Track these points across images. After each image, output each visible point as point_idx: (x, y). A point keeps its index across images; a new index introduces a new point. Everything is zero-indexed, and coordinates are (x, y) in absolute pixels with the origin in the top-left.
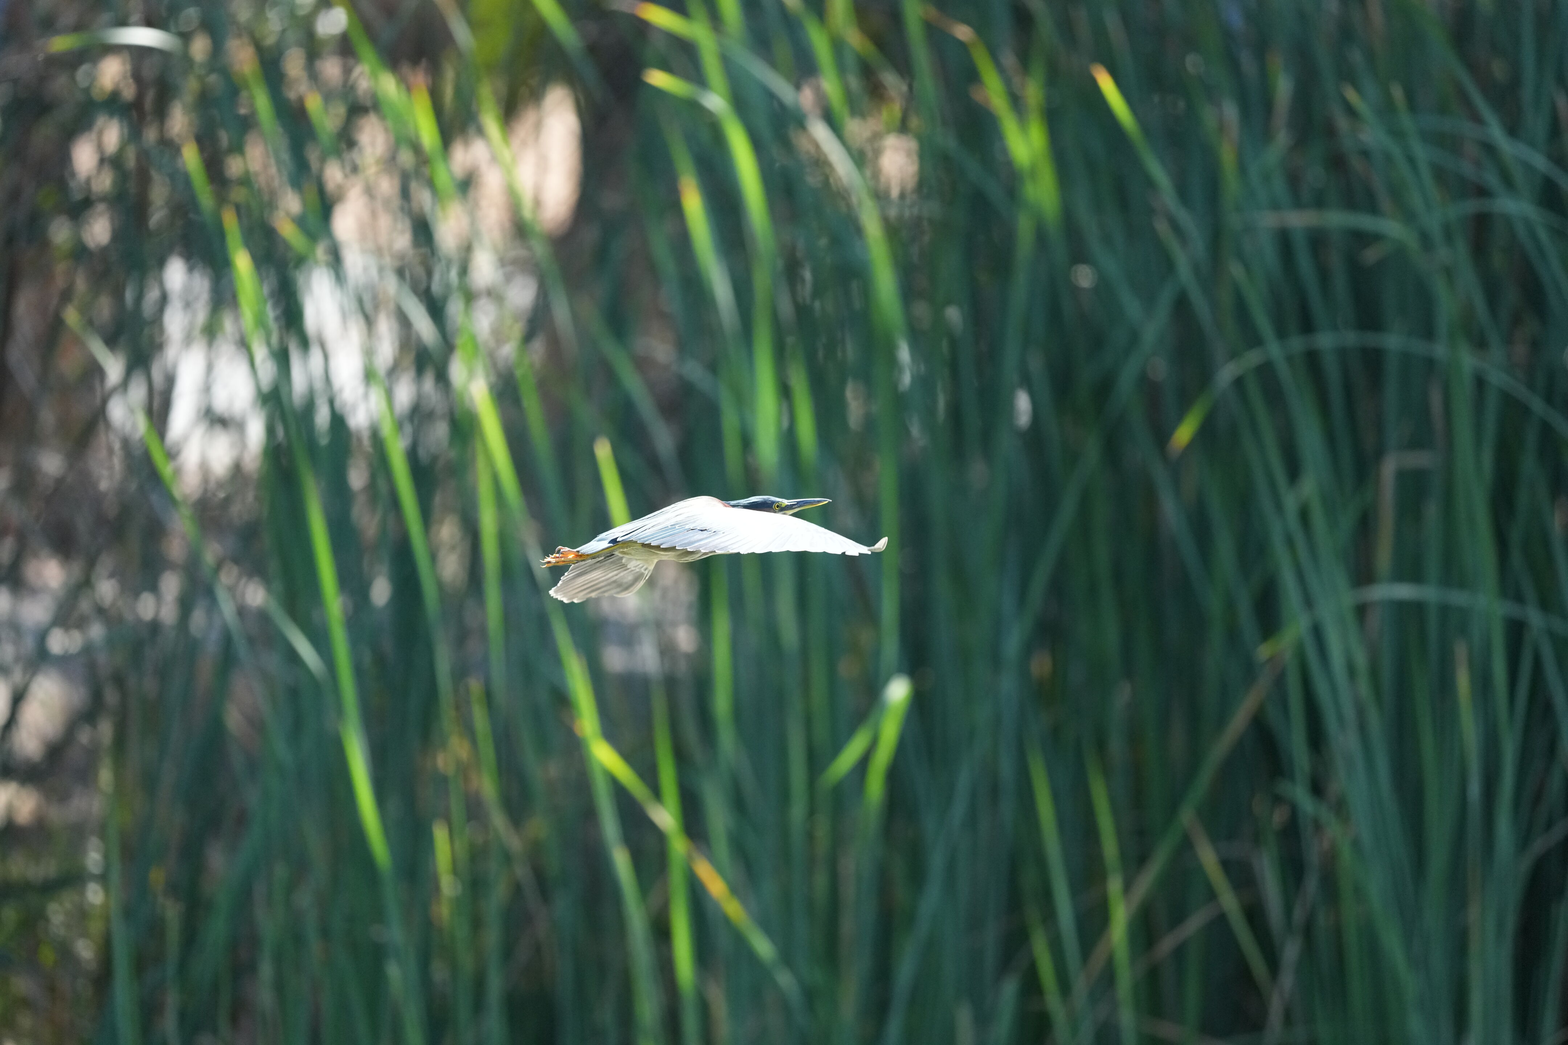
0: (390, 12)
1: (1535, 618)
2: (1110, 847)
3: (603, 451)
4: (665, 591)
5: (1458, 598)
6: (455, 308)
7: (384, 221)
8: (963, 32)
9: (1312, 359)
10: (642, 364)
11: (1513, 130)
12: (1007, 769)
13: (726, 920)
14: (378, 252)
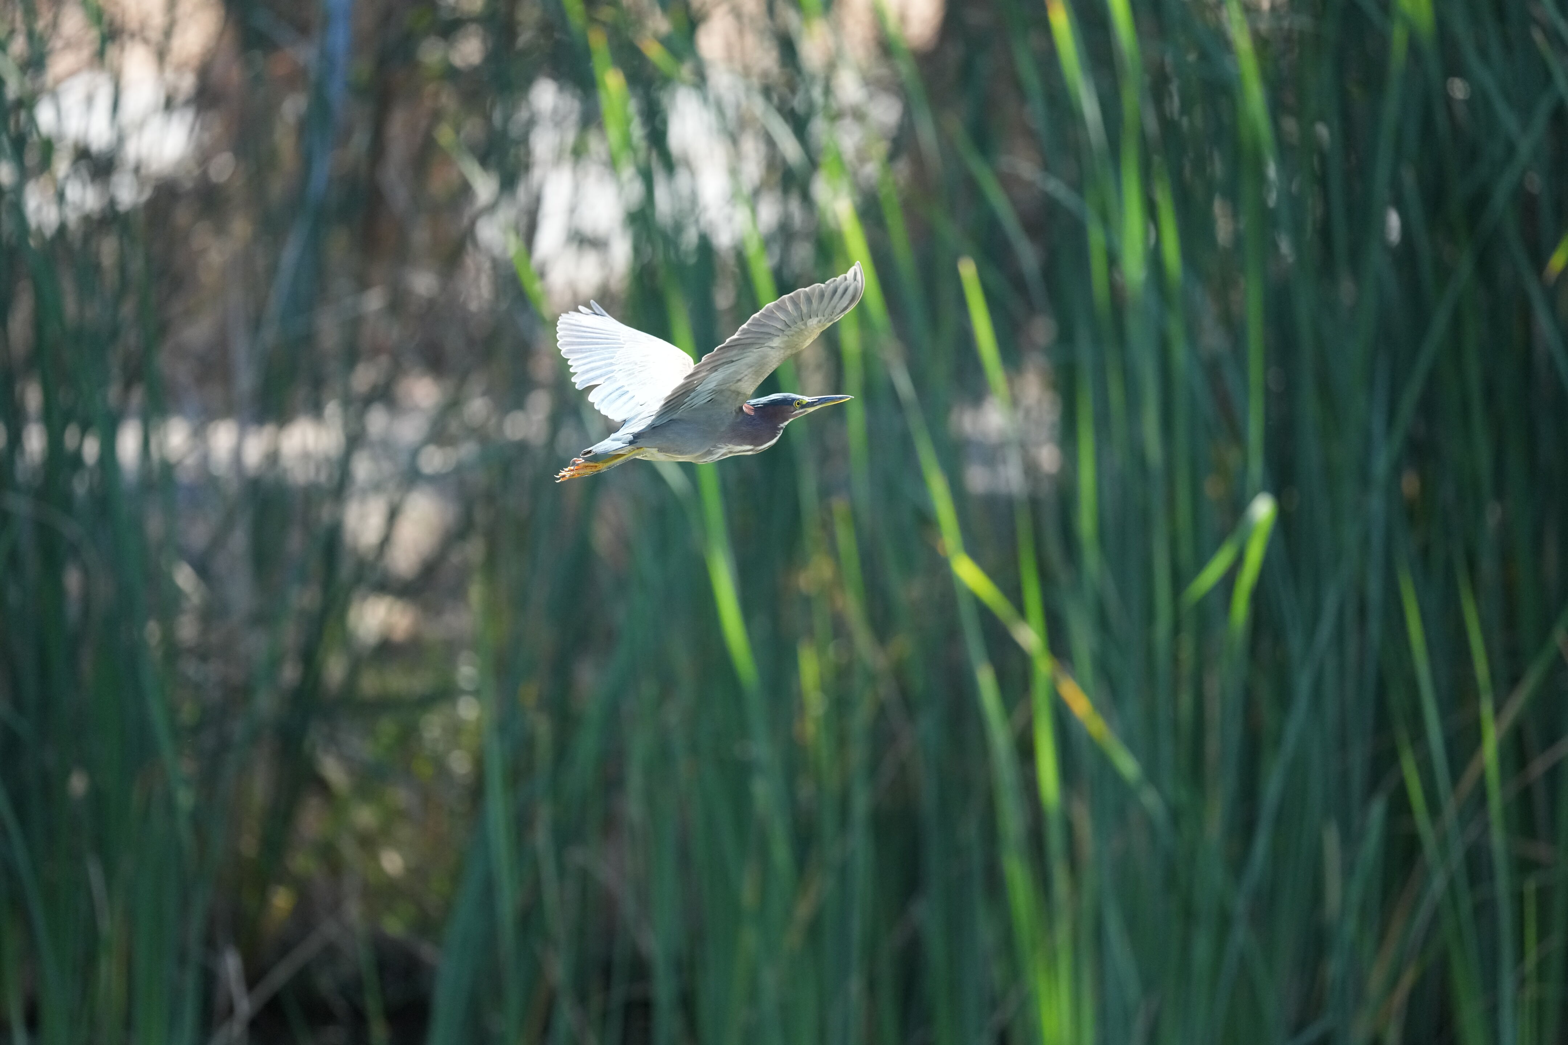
2: (1481, 668)
3: (968, 270)
4: (1027, 412)
6: (818, 127)
7: (751, 40)
10: (1008, 181)
12: (1375, 589)
13: (1091, 740)
14: (746, 72)
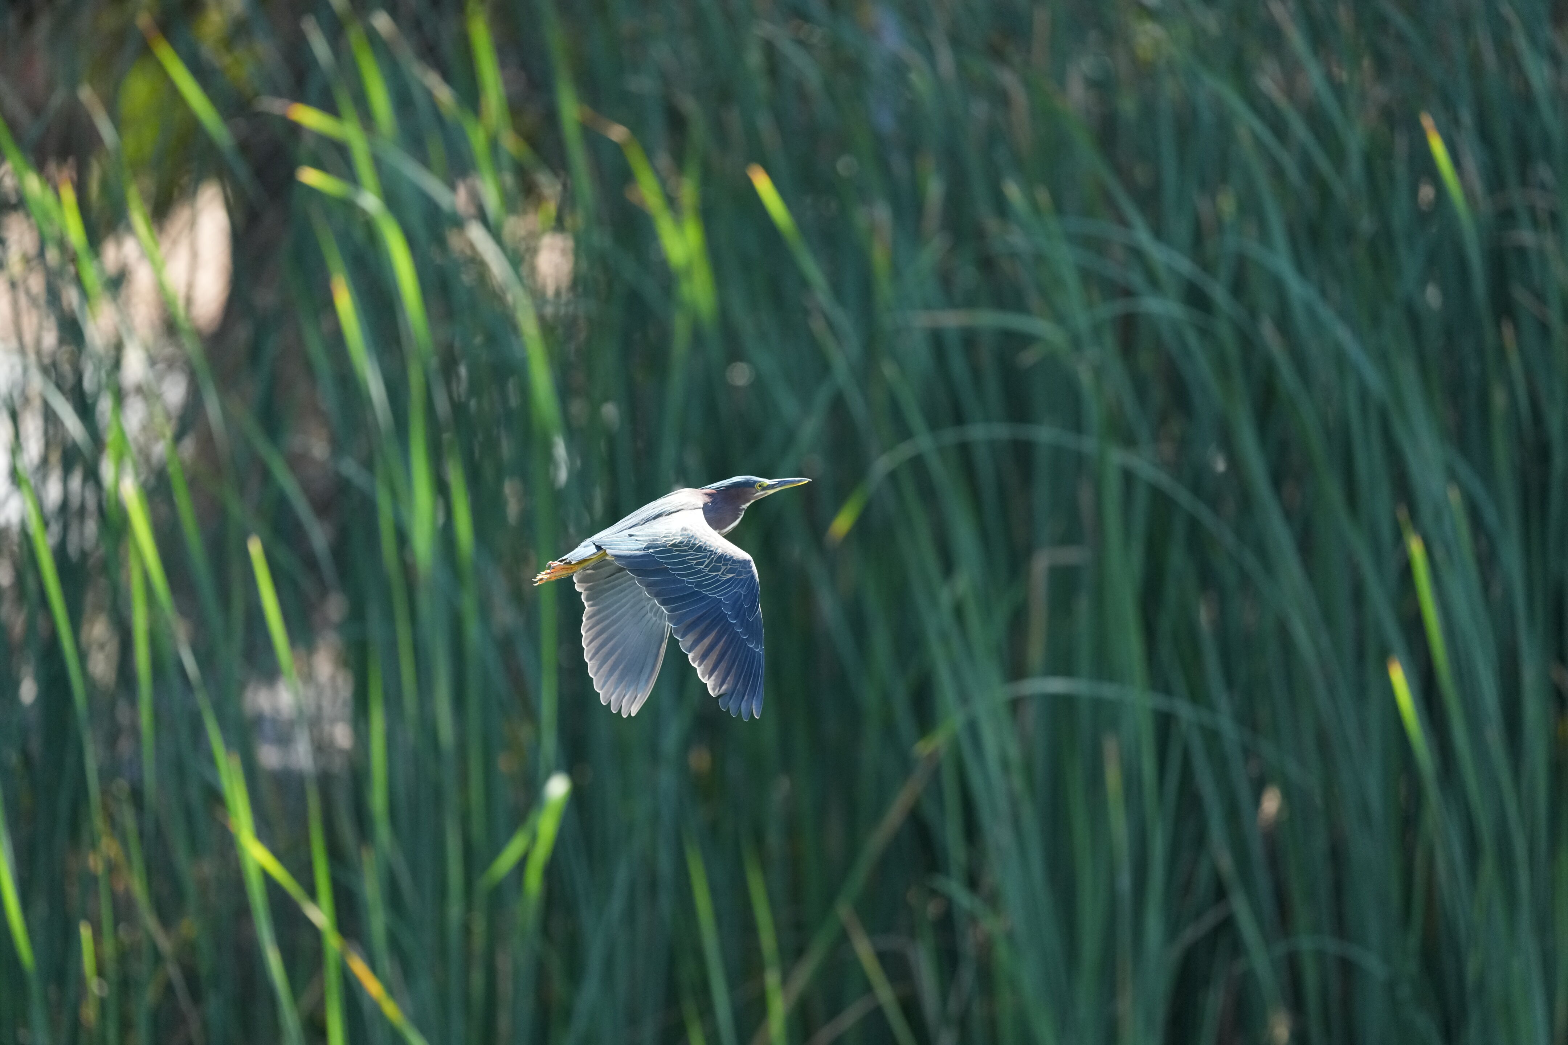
0: (37, 109)
1: (1184, 710)
2: (768, 940)
3: (255, 548)
4: (320, 688)
5: (1109, 691)
6: (105, 405)
7: (31, 319)
8: (617, 133)
9: (964, 449)
10: (296, 462)
11: (1158, 233)
12: (665, 864)
13: (383, 1018)
14: (24, 350)
